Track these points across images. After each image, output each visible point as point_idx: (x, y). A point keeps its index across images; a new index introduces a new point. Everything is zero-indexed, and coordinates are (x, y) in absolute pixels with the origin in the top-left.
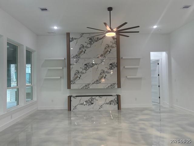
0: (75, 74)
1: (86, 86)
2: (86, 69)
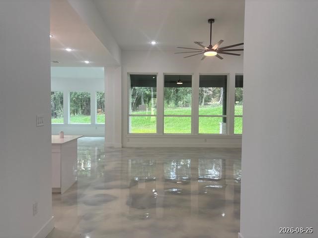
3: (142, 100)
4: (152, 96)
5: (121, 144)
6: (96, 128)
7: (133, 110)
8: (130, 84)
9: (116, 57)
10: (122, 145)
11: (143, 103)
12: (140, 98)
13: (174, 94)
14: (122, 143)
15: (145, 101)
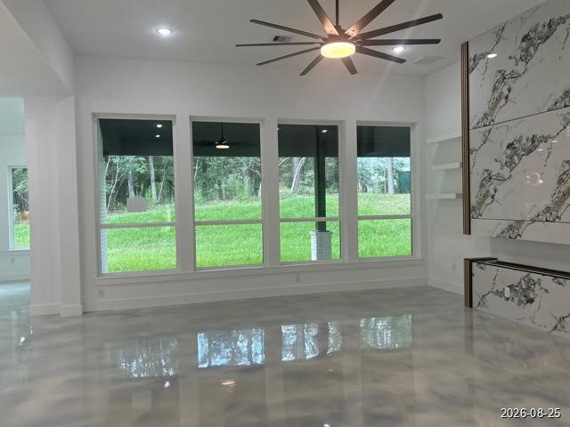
0: (482, 186)
1: (511, 227)
2: (510, 164)
3: (130, 187)
4: (153, 178)
5: (79, 305)
6: (13, 261)
7: (111, 210)
8: (101, 150)
9: (58, 65)
10: (83, 308)
11: (132, 193)
12: (126, 183)
13: (200, 175)
14: (83, 303)
15: (137, 190)
